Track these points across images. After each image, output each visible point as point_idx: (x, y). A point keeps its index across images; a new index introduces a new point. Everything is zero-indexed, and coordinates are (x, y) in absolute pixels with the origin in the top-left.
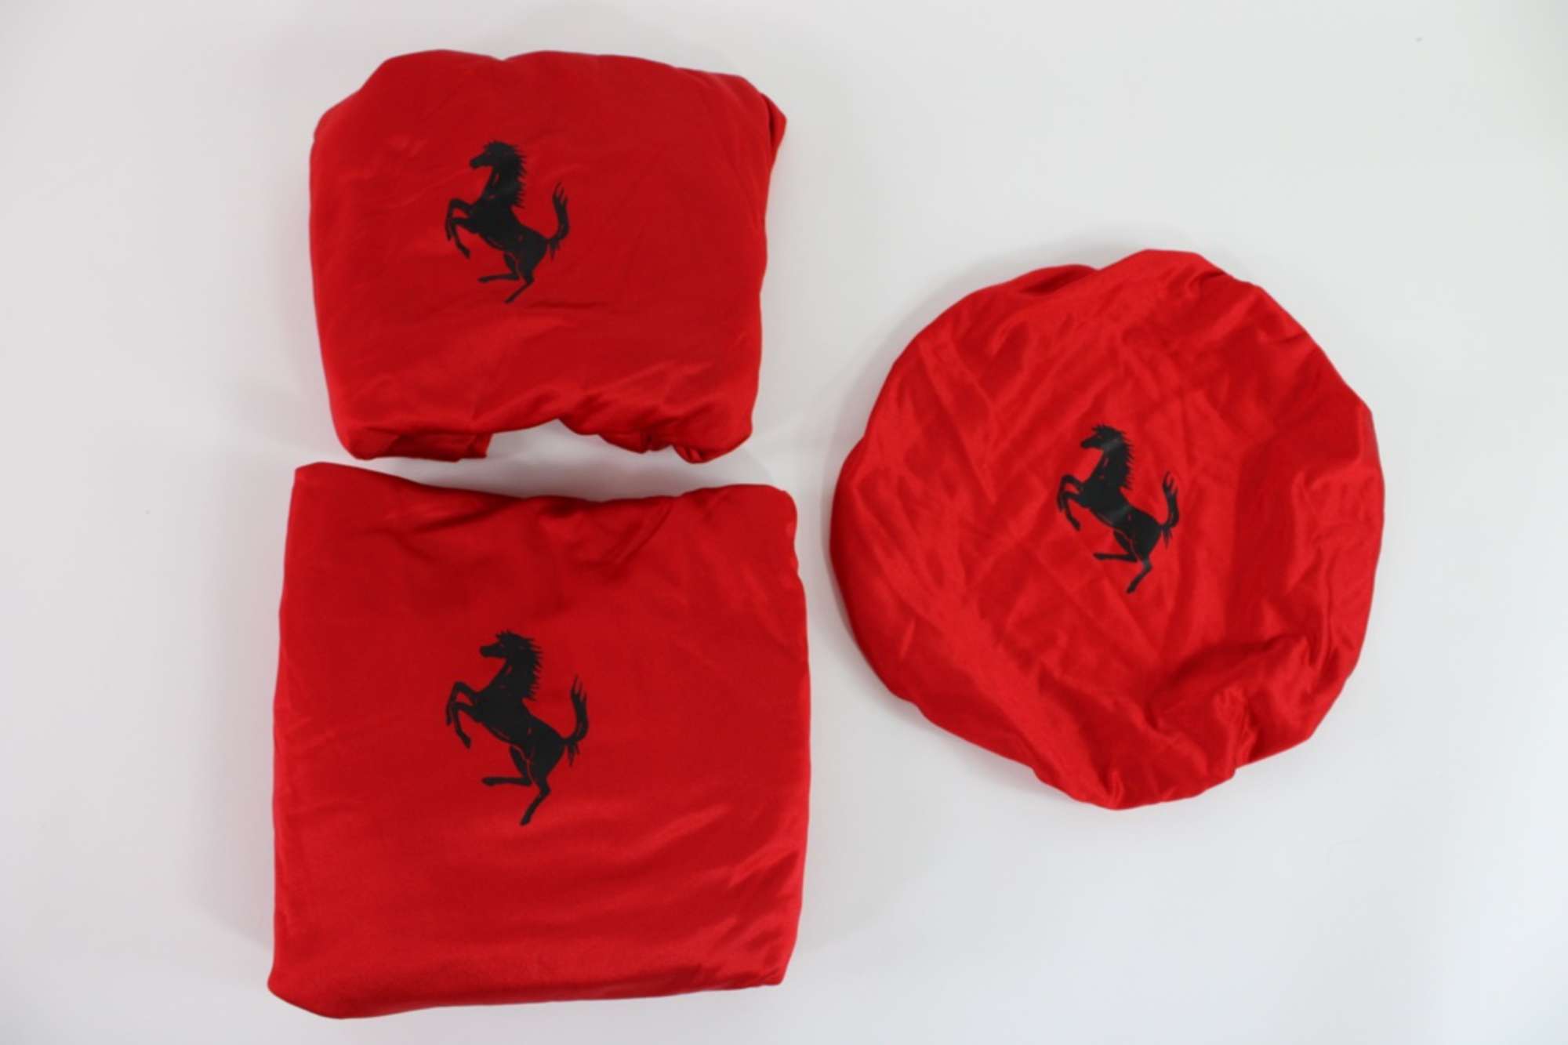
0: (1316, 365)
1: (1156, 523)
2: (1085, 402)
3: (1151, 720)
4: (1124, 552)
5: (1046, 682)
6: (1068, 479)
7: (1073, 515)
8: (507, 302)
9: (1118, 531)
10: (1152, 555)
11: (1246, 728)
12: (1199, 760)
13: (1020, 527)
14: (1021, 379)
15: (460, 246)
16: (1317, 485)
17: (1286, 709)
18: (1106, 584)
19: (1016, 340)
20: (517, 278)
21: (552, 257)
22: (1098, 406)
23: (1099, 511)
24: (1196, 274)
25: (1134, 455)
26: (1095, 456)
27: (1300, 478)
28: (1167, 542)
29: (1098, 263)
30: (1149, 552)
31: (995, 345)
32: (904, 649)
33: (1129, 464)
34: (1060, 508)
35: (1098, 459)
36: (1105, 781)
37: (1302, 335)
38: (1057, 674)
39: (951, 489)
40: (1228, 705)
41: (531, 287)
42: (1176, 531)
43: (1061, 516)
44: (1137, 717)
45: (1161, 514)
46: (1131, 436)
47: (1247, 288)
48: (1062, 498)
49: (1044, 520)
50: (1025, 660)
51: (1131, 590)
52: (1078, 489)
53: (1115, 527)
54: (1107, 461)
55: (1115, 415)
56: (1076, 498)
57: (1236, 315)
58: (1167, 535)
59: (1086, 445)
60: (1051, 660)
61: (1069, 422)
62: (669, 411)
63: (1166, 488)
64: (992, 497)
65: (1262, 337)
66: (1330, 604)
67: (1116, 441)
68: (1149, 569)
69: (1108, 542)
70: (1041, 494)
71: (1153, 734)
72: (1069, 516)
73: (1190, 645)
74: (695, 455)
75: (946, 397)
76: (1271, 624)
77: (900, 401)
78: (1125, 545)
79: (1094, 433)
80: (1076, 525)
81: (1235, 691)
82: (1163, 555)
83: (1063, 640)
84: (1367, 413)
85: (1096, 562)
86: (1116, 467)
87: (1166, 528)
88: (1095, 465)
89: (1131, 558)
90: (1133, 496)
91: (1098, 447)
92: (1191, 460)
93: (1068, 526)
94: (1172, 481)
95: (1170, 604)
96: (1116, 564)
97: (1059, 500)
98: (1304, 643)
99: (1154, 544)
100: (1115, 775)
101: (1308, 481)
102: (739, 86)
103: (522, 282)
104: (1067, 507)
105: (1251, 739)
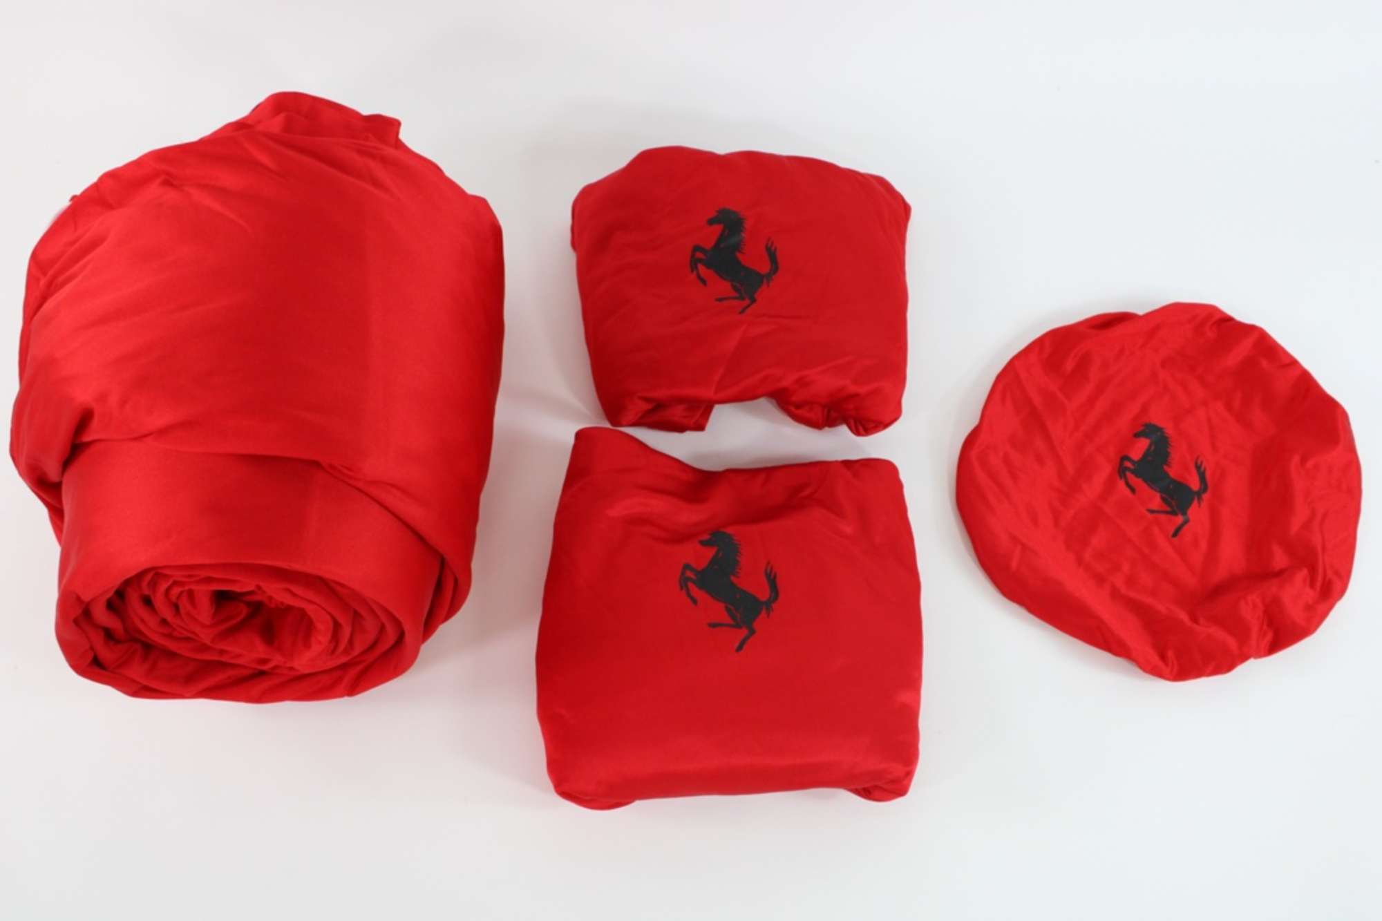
0: (1306, 384)
1: (1190, 489)
2: (1134, 409)
3: (1194, 619)
4: (1169, 509)
5: (1115, 594)
6: (1125, 458)
7: (1130, 482)
8: (740, 313)
9: (1164, 495)
10: (1189, 512)
11: (1265, 627)
12: (1232, 643)
13: (1093, 488)
14: (1088, 389)
15: (699, 277)
16: (1310, 464)
17: (1295, 612)
18: (1156, 530)
19: (1083, 365)
20: (744, 299)
21: (768, 286)
22: (1144, 409)
23: (1150, 482)
24: (1214, 319)
25: (1172, 444)
26: (1143, 444)
27: (1296, 459)
28: (1199, 503)
29: (1141, 311)
30: (1188, 508)
31: (1069, 365)
32: (1014, 564)
33: (1169, 450)
34: (1121, 478)
35: (1146, 447)
36: (1163, 657)
37: (1294, 363)
38: (1123, 590)
39: (1040, 460)
40: (1250, 608)
41: (754, 306)
42: (1205, 496)
43: (1121, 484)
44: (1183, 616)
45: (1195, 485)
46: (1169, 430)
47: (1252, 328)
48: (1121, 471)
49: (1110, 485)
50: (1100, 579)
51: (1175, 535)
52: (1134, 465)
53: (1160, 492)
54: (1153, 448)
55: (1159, 416)
56: (1133, 472)
57: (1245, 347)
58: (1200, 499)
59: (1136, 435)
60: (1119, 581)
61: (1124, 422)
62: (853, 389)
63: (1198, 468)
64: (1071, 469)
65: (1264, 363)
66: (1324, 549)
67: (1159, 434)
68: (1186, 522)
69: (1156, 502)
70: (1105, 470)
71: (1195, 626)
72: (1127, 484)
73: (1220, 573)
74: (862, 431)
75: (1037, 400)
76: (1280, 559)
77: (1003, 400)
78: (1169, 505)
79: (1142, 428)
80: (1133, 490)
81: (1254, 598)
82: (1197, 514)
83: (1126, 567)
84: (1345, 415)
85: (1149, 516)
86: (1160, 451)
87: (1199, 494)
88: (1144, 450)
89: (1174, 513)
90: (1173, 472)
91: (1147, 437)
92: (1214, 447)
93: (1127, 491)
94: (1202, 463)
95: (1204, 545)
96: (1163, 517)
97: (1119, 472)
98: (1305, 572)
99: (1191, 504)
100: (1170, 654)
101: (1304, 460)
102: (882, 182)
103: (747, 302)
104: (1125, 475)
105: (1269, 636)
